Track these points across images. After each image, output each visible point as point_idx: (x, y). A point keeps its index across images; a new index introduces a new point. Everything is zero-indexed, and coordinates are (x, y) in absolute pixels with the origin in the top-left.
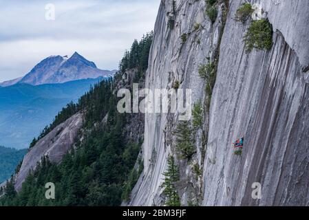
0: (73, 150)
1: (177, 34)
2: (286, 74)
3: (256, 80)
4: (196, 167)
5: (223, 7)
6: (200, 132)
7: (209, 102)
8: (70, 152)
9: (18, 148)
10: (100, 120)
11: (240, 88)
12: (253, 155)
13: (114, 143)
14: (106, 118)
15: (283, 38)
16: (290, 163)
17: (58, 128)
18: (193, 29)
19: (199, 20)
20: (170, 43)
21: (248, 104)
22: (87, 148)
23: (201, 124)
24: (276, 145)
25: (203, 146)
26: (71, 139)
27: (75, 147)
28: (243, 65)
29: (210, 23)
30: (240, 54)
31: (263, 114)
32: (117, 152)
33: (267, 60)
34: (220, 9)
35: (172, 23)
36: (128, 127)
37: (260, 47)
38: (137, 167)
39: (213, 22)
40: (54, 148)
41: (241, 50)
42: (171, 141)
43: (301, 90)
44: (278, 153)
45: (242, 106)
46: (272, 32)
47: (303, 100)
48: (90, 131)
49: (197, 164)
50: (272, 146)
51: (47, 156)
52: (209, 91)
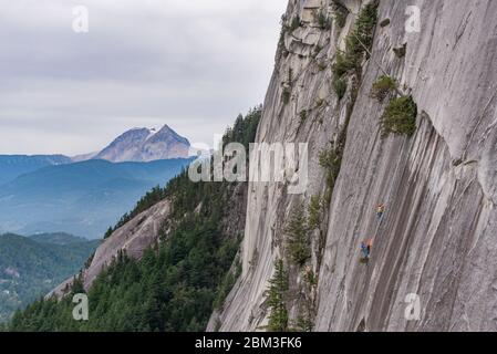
0: (157, 244)
1: (292, 110)
2: (431, 167)
3: (391, 172)
4: (310, 275)
5: (354, 79)
6: (316, 233)
7: (331, 195)
8: (153, 247)
9: (90, 238)
10: (192, 210)
11: (371, 180)
12: (383, 264)
13: (207, 239)
14: (199, 207)
15: (430, 122)
16: (430, 277)
17: (140, 216)
18: (315, 105)
19: (323, 93)
20: (283, 120)
22: (174, 242)
23: (319, 222)
24: (413, 254)
25: (320, 249)
26: (155, 231)
27: (159, 241)
28: (375, 153)
29: (336, 99)
30: (372, 139)
31: (399, 214)
32: (210, 250)
33: (406, 148)
34: (350, 82)
35: (286, 96)
36: (225, 220)
37: (399, 132)
38: (233, 269)
39: (340, 98)
40: (134, 241)
41: (374, 134)
42: (280, 241)
43: (450, 187)
44: (415, 263)
45: (372, 202)
46: (415, 114)
47: (451, 200)
48: (178, 222)
49: (311, 271)
50: (408, 256)
51: (125, 250)
52: (331, 183)
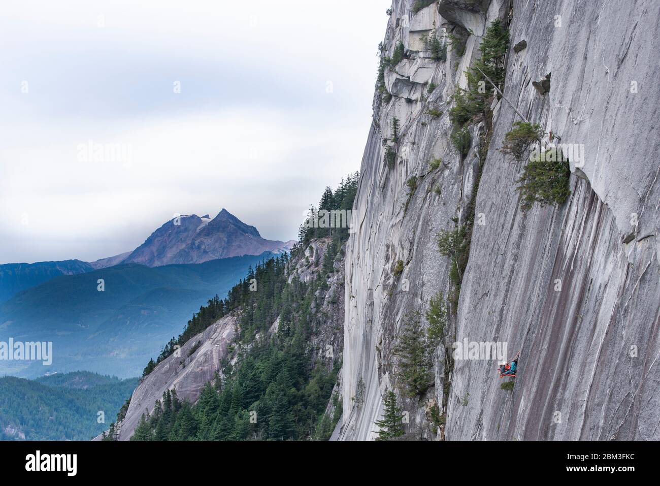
0: (219, 380)
1: (400, 177)
2: (593, 248)
3: (539, 258)
4: (435, 411)
5: (481, 128)
6: (440, 350)
7: (457, 298)
8: (213, 384)
9: (123, 377)
10: (266, 329)
11: (512, 272)
12: (534, 389)
13: (291, 369)
14: (277, 324)
15: (589, 184)
16: (599, 405)
17: (193, 342)
18: (429, 168)
19: (439, 151)
20: (389, 193)
21: (526, 301)
22: (244, 376)
23: (443, 336)
24: (574, 373)
25: (447, 374)
26: (216, 362)
27: (222, 376)
28: (516, 231)
29: (458, 158)
30: (511, 213)
31: (553, 317)
32: (296, 385)
33: (558, 223)
34: (476, 133)
35: (392, 158)
36: (315, 341)
37: (547, 200)
38: (330, 411)
39: (464, 156)
40: (186, 378)
41: (513, 205)
42: (390, 365)
43: (621, 274)
44: (578, 386)
45: (514, 303)
46: (568, 174)
47: (623, 292)
48: (249, 347)
49: (436, 405)
50: (568, 375)
51: (173, 391)
52: (457, 278)
